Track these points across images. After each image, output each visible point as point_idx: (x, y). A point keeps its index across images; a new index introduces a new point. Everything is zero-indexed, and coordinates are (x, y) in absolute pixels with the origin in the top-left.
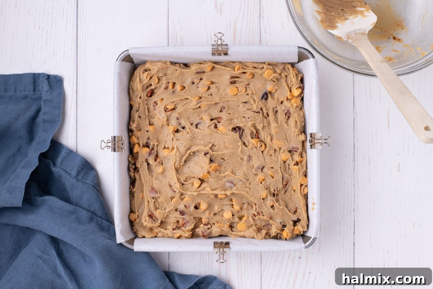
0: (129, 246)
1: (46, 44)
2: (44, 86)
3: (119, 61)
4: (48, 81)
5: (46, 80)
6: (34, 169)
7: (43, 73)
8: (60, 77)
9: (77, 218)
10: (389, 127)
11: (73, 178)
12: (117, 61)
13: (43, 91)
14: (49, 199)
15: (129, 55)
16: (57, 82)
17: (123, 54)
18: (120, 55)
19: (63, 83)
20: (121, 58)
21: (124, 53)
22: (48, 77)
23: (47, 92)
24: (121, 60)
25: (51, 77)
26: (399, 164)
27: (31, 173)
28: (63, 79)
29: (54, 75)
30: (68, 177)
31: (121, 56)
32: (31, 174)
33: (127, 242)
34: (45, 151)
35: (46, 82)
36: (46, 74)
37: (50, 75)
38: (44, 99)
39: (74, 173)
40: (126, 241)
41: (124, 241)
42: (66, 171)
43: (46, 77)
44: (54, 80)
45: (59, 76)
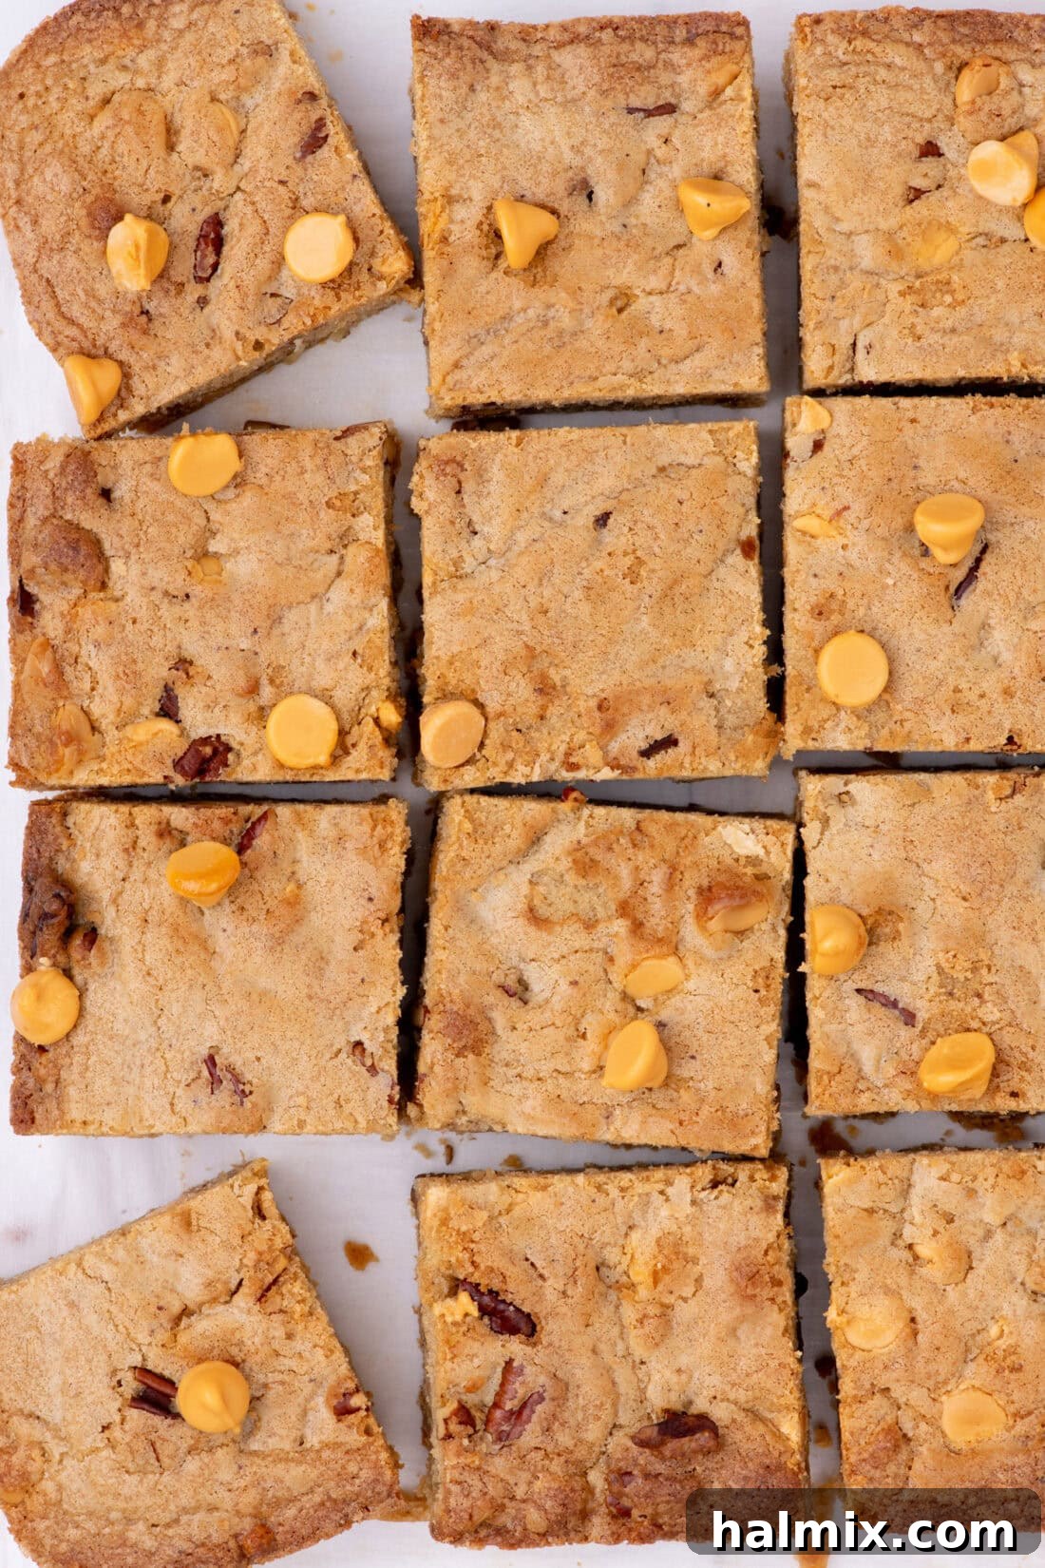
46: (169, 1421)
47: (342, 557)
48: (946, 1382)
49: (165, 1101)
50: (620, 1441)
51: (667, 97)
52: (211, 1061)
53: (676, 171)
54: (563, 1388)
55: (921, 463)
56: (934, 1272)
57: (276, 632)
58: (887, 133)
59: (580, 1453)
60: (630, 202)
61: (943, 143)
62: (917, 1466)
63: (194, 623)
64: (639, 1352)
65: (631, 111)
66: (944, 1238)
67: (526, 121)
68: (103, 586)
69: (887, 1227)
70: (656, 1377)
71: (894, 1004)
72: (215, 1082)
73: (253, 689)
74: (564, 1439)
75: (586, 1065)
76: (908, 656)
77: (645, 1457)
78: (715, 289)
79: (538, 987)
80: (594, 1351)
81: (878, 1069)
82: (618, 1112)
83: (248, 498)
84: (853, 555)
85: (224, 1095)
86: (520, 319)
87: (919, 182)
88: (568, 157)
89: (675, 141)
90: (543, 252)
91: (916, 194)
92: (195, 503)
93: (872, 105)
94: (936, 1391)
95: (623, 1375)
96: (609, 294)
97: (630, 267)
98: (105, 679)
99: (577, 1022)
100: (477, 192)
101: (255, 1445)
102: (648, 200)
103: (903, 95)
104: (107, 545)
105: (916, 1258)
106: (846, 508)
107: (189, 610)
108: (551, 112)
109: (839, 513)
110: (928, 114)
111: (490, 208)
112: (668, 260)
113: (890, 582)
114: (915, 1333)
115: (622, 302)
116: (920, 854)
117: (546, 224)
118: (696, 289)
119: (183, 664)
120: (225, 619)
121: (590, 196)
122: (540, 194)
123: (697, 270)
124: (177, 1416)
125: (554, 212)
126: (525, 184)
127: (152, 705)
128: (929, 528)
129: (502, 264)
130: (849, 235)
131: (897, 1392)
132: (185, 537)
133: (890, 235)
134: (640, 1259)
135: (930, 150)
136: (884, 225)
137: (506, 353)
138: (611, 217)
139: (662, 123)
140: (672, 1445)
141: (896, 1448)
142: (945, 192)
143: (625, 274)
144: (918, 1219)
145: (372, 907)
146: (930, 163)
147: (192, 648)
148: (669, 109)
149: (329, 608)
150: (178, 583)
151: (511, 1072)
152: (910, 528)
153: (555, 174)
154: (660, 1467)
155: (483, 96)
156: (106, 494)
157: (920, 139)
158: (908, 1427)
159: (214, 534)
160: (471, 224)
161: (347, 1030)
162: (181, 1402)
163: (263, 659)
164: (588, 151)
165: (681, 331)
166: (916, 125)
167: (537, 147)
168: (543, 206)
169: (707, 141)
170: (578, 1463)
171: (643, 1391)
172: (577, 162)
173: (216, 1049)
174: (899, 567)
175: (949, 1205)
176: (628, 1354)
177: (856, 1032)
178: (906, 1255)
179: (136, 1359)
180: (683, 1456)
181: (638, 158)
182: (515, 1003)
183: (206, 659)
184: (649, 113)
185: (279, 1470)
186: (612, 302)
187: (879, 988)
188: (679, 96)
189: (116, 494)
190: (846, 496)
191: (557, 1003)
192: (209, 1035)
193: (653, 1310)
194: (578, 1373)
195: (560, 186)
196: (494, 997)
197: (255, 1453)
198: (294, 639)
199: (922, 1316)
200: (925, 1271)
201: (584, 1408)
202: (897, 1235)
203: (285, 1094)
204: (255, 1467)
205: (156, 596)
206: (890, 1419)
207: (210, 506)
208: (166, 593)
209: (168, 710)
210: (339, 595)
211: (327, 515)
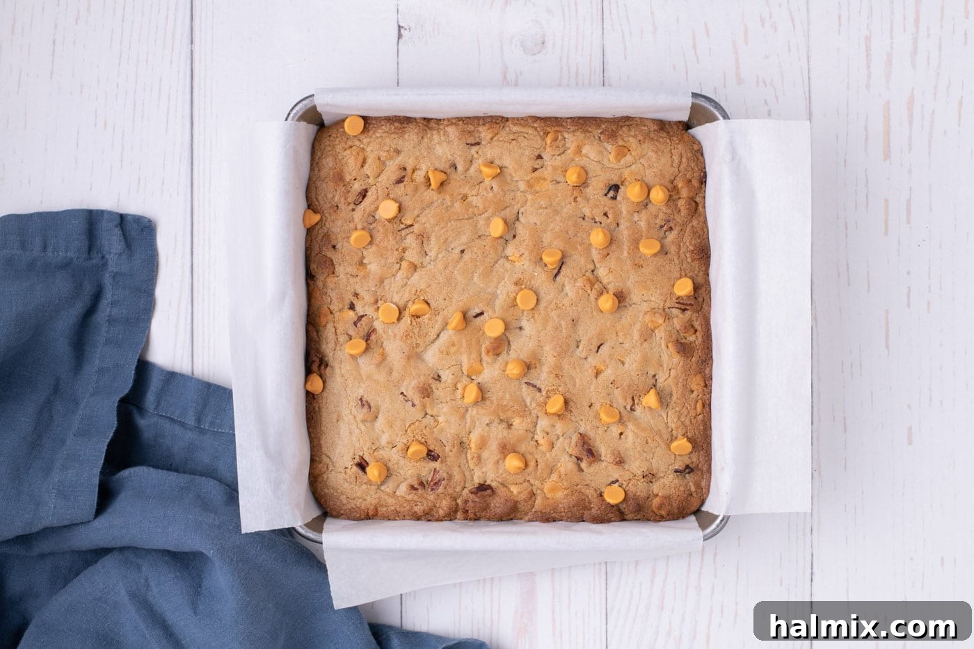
0: (311, 535)
1: (122, 161)
2: (112, 243)
3: (293, 120)
4: (122, 229)
5: (116, 226)
6: (110, 438)
7: (111, 211)
8: (150, 221)
9: (199, 497)
10: (887, 346)
11: (191, 430)
12: (286, 120)
13: (110, 253)
14: (130, 473)
15: (314, 108)
16: (142, 230)
17: (300, 105)
18: (295, 106)
19: (156, 233)
20: (295, 114)
21: (304, 102)
22: (122, 217)
23: (120, 254)
24: (297, 117)
25: (129, 218)
26: (910, 428)
27: (106, 448)
28: (155, 226)
29: (134, 216)
30: (178, 430)
31: (297, 108)
32: (107, 450)
33: (308, 525)
34: (126, 391)
35: (117, 231)
36: (117, 213)
37: (127, 215)
38: (112, 271)
39: (191, 420)
40: (305, 525)
41: (301, 524)
42: (172, 420)
43: (117, 221)
44: (135, 226)
45: (146, 218)
46: (363, 473)
47: (401, 264)
48: (545, 479)
49: (349, 412)
50: (466, 492)
51: (477, 140)
52: (361, 400)
53: (480, 161)
54: (450, 477)
55: (544, 240)
56: (543, 448)
57: (382, 285)
58: (527, 152)
59: (455, 495)
60: (467, 170)
61: (543, 155)
62: (537, 502)
63: (359, 283)
64: (472, 466)
65: (467, 144)
66: (546, 439)
67: (438, 147)
68: (334, 273)
69: (531, 435)
70: (476, 474)
71: (536, 386)
72: (363, 405)
73: (376, 302)
74: (450, 491)
75: (459, 397)
76: (542, 295)
77: (472, 496)
78: (491, 194)
79: (444, 378)
80: (459, 466)
81: (531, 404)
82: (470, 409)
83: (374, 248)
84: (525, 267)
85: (365, 409)
86: (436, 203)
87: (536, 166)
88: (450, 157)
89: (480, 152)
90: (442, 184)
91: (535, 170)
92: (359, 249)
93: (522, 145)
94: (543, 481)
95: (467, 473)
96: (462, 196)
97: (467, 188)
98: (334, 299)
99: (456, 385)
100: (424, 167)
101: (383, 488)
102: (472, 170)
103: (531, 142)
104: (334, 262)
105: (538, 444)
106: (523, 254)
107: (358, 279)
108: (445, 145)
109: (521, 256)
110: (539, 147)
111: (427, 172)
112: (477, 186)
113: (536, 274)
114: (537, 465)
115: (465, 198)
116: (542, 344)
117: (443, 177)
118: (486, 195)
119: (356, 295)
120: (368, 282)
121: (456, 168)
122: (442, 169)
123: (486, 189)
124: (365, 473)
125: (445, 173)
126: (437, 165)
127: (347, 306)
128: (546, 259)
129: (431, 188)
130: (517, 181)
131: (532, 481)
132: (356, 259)
133: (528, 181)
134: (472, 441)
135: (539, 157)
136: (526, 179)
137: (432, 212)
138: (462, 175)
139: (476, 148)
140: (480, 493)
141: (531, 497)
142: (544, 169)
143: (466, 190)
144: (539, 433)
145: (404, 355)
146: (539, 161)
147: (359, 291)
148: (478, 144)
149: (397, 279)
150: (354, 271)
151: (439, 401)
152: (541, 259)
153: (446, 162)
154: (477, 499)
155: (426, 140)
156: (334, 247)
157: (537, 155)
158: (535, 491)
159: (364, 258)
160: (422, 176)
161: (399, 389)
162: (368, 469)
163: (378, 293)
164: (455, 156)
165: (481, 207)
166: (535, 150)
167: (440, 154)
168: (442, 172)
169: (489, 153)
170: (454, 497)
171: (473, 478)
172: (452, 159)
173: (362, 396)
174: (539, 269)
175: (548, 430)
176: (469, 467)
177: (524, 394)
178: (535, 443)
179: (361, 454)
180: (483, 497)
181: (470, 158)
182: (437, 382)
183: (362, 293)
184: (472, 145)
185: (386, 497)
186: (462, 198)
187: (531, 382)
188: (481, 140)
189: (337, 247)
190: (523, 251)
191: (449, 381)
192: (361, 392)
193: (475, 455)
194: (455, 473)
195: (447, 166)
196: (431, 381)
197: (382, 490)
198: (387, 288)
199: (539, 461)
200: (540, 448)
201: (456, 483)
202: (533, 438)
203: (382, 408)
204: (380, 494)
205: (348, 276)
206: (530, 489)
207: (363, 250)
208: (351, 275)
209: (352, 307)
210: (400, 274)
211: (396, 253)
